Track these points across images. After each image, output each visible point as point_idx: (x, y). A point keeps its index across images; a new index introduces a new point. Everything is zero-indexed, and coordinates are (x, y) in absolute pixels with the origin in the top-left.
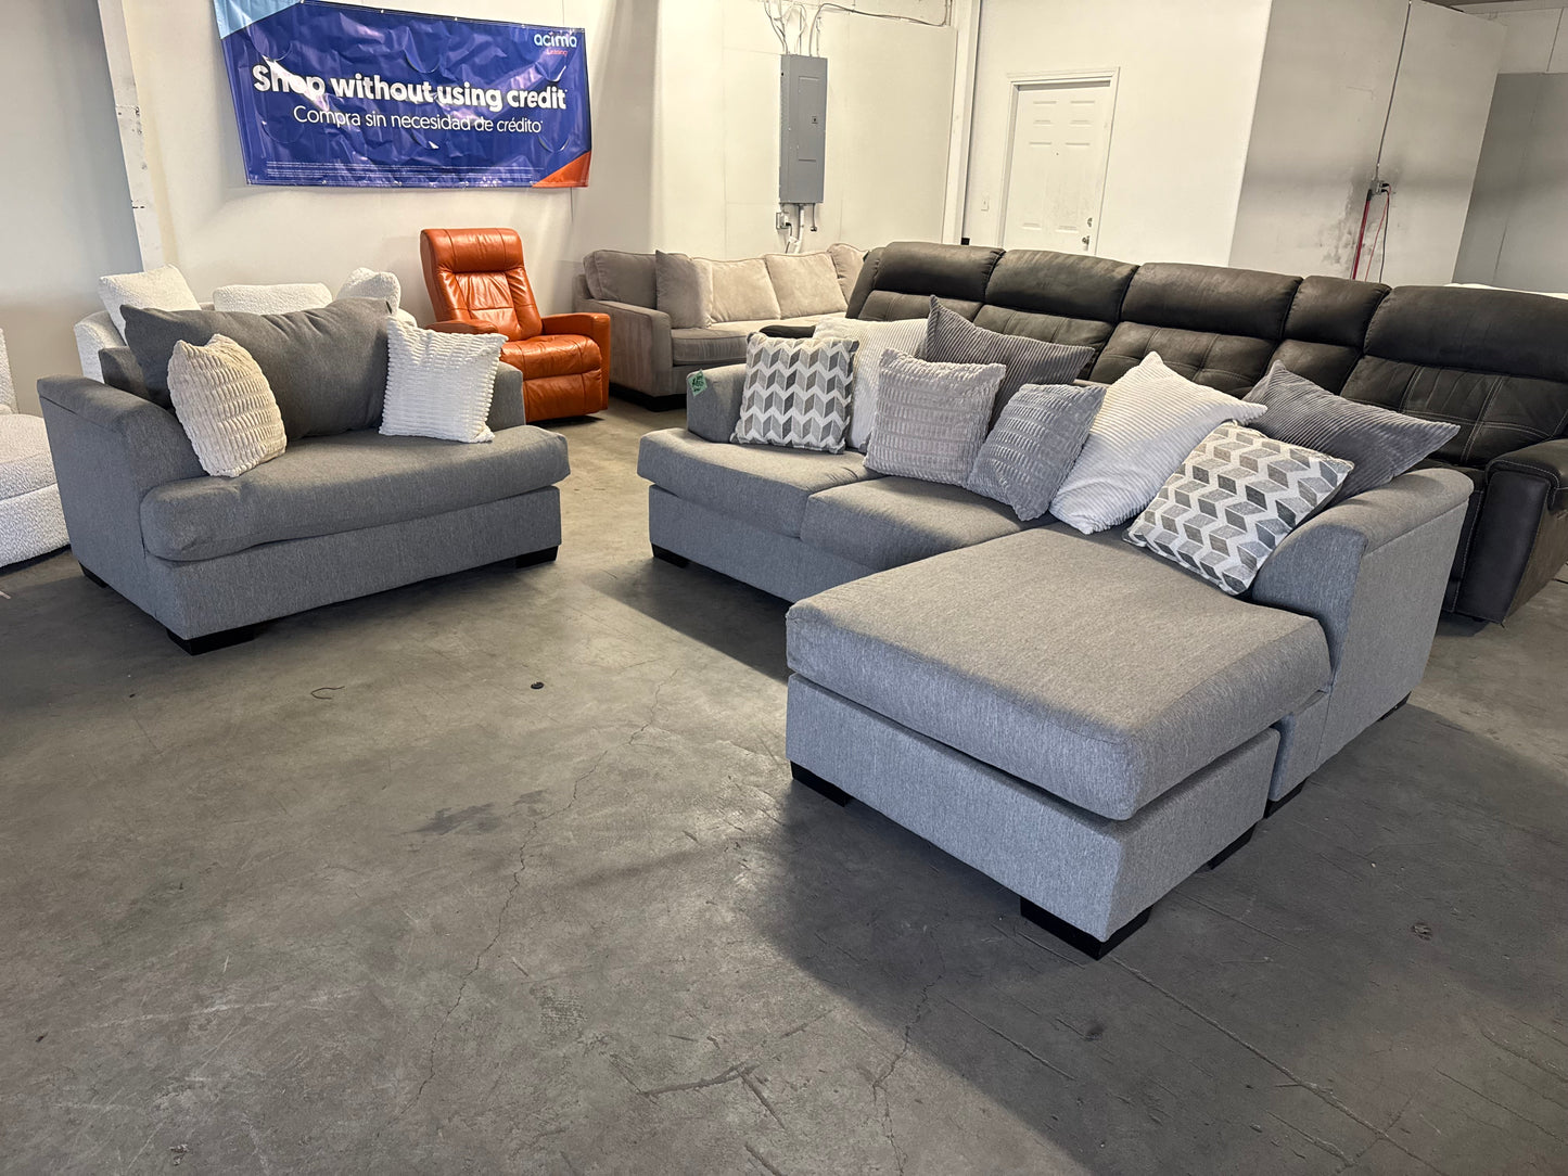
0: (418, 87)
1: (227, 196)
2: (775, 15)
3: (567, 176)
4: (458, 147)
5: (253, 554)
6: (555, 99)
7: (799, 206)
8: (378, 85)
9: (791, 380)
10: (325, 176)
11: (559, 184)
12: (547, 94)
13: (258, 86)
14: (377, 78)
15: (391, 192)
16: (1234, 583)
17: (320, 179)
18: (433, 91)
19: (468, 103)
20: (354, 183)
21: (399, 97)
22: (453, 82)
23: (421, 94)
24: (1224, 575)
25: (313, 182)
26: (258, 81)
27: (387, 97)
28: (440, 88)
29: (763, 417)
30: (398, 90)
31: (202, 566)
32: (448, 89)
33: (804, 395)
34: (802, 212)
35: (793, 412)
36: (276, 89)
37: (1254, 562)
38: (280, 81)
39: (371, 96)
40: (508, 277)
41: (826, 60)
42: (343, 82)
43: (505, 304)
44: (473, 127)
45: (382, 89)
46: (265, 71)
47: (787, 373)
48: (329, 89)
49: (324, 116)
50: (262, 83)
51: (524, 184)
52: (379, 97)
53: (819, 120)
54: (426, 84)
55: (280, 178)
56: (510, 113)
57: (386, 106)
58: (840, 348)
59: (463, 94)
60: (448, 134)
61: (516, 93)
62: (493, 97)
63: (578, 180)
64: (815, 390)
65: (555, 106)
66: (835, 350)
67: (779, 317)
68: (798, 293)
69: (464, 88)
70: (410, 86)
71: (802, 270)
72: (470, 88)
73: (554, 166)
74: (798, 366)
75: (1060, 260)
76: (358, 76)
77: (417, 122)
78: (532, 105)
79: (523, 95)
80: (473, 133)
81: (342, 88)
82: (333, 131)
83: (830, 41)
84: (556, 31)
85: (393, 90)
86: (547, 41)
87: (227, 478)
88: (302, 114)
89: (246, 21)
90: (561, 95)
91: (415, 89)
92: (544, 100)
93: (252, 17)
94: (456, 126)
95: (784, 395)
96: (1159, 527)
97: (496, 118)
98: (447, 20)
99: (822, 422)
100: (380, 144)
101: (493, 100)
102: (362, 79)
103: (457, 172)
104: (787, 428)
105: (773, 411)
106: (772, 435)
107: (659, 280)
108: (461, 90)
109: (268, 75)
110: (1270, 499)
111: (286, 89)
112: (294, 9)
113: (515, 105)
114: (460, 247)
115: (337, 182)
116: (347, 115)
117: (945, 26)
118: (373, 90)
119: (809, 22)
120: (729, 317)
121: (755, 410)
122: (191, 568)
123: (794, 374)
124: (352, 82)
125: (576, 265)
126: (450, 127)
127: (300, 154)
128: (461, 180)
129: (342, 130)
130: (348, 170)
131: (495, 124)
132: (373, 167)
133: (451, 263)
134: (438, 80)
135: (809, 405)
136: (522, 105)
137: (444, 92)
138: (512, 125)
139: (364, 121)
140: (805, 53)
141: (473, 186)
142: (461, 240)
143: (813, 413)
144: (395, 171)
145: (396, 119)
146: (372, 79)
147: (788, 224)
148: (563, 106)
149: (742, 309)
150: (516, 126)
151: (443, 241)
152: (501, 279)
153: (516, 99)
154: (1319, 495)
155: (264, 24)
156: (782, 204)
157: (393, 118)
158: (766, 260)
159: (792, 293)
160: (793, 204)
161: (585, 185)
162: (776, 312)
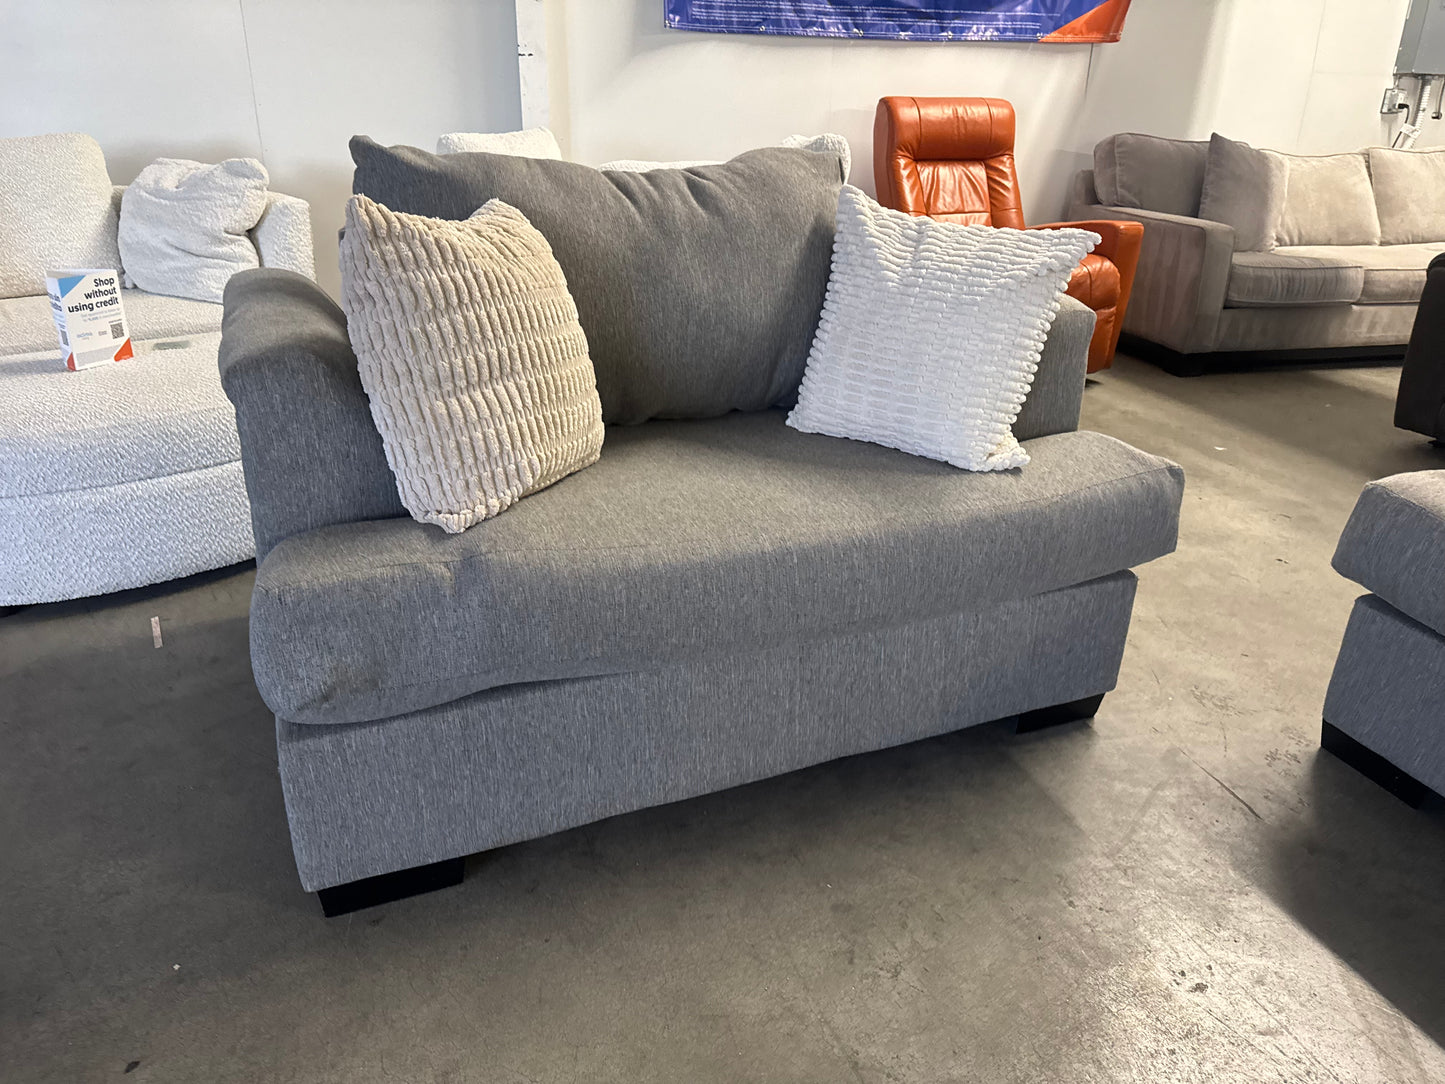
1: (640, 44)
3: (1091, 27)
5: (473, 711)
7: (1423, 79)
10: (765, 20)
11: (1077, 39)
15: (846, 46)
17: (758, 24)
20: (800, 30)
25: (748, 29)
31: (353, 738)
34: (1428, 89)
40: (988, 167)
43: (978, 206)
51: (1027, 38)
55: (708, 22)
63: (1107, 32)
67: (1377, 242)
68: (1413, 207)
71: (1424, 174)
73: (1074, 11)
103: (940, 17)
107: (1210, 178)
114: (930, 123)
115: (780, 29)
120: (1300, 239)
122: (326, 742)
125: (1079, 156)
128: (943, 29)
130: (796, 11)
132: (830, 8)
133: (915, 145)
141: (958, 37)
142: (934, 113)
144: (857, 15)
147: (1402, 106)
149: (1323, 228)
151: (907, 114)
152: (979, 172)
156: (1398, 76)
158: (1367, 157)
159: (1404, 207)
160: (1416, 76)
161: (1115, 40)
162: (1374, 235)
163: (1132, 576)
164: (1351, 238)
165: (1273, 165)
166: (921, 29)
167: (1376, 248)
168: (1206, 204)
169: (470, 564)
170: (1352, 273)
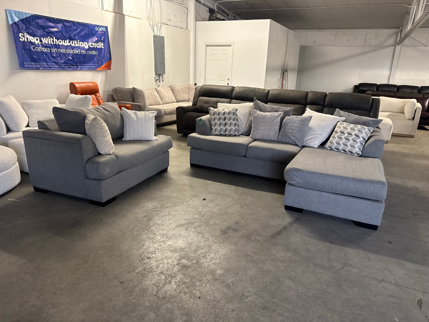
0: (66, 41)
1: (12, 72)
2: (151, 25)
3: (105, 67)
4: (77, 58)
6: (101, 45)
7: (160, 75)
8: (55, 40)
9: (225, 119)
10: (41, 67)
11: (103, 69)
12: (99, 44)
13: (21, 39)
14: (54, 38)
15: (59, 71)
16: (358, 154)
17: (39, 68)
18: (69, 42)
19: (79, 46)
20: (49, 69)
21: (61, 44)
22: (75, 40)
23: (67, 43)
24: (356, 153)
25: (37, 69)
26: (20, 38)
27: (57, 44)
28: (71, 41)
29: (219, 128)
30: (60, 42)
32: (74, 42)
33: (229, 122)
34: (161, 76)
35: (227, 126)
36: (26, 40)
37: (360, 149)
38: (27, 38)
39: (52, 43)
40: (95, 95)
41: (164, 37)
42: (45, 39)
43: (96, 103)
44: (81, 53)
45: (56, 41)
46: (23, 35)
47: (223, 117)
48: (41, 41)
49: (40, 49)
50: (22, 39)
51: (94, 69)
52: (55, 43)
53: (163, 53)
54: (68, 40)
55: (28, 67)
56: (90, 49)
57: (57, 46)
58: (234, 110)
59: (77, 43)
60: (74, 55)
61: (91, 43)
62: (85, 44)
63: (108, 68)
64: (231, 121)
65: (101, 47)
66: (234, 111)
67: (161, 104)
68: (165, 98)
69: (78, 41)
70: (63, 41)
71: (165, 92)
72: (79, 42)
73: (102, 64)
74: (225, 115)
75: (250, 89)
76: (49, 37)
77: (66, 51)
78: (95, 47)
79: (93, 44)
80: (80, 54)
81: (45, 41)
82: (43, 53)
83: (164, 32)
84: (100, 26)
85: (59, 42)
86: (99, 29)
87: (109, 154)
88: (34, 48)
89: (16, 20)
90: (102, 44)
91: (64, 42)
92: (98, 46)
93: (18, 19)
94: (76, 52)
95: (224, 123)
96: (335, 145)
97: (87, 50)
98: (73, 22)
99: (234, 128)
100: (56, 57)
101: (86, 45)
102: (50, 38)
103: (77, 66)
104: (226, 131)
105: (222, 127)
106: (222, 133)
107: (134, 95)
108: (77, 42)
109: (24, 36)
110: (360, 136)
111: (29, 41)
112: (31, 17)
113: (91, 47)
115: (45, 69)
116: (46, 49)
117: (187, 30)
118: (53, 41)
119: (159, 27)
121: (216, 127)
123: (225, 117)
124: (47, 39)
126: (75, 53)
127: (33, 60)
128: (78, 68)
129: (45, 53)
130: (47, 65)
131: (86, 52)
132: (54, 64)
133: (81, 92)
134: (71, 39)
135: (231, 124)
136: (93, 47)
137: (72, 43)
138: (90, 52)
139: (51, 50)
140: (159, 35)
141: (81, 69)
142: (83, 85)
143: (232, 127)
144: (60, 65)
145: (60, 50)
146: (53, 38)
147: (158, 80)
148: (103, 47)
149: (153, 103)
150: (91, 53)
151: (77, 85)
153: (92, 45)
154: (369, 135)
155: (22, 20)
156: (156, 74)
157: (59, 50)
158: (156, 89)
159: (164, 98)
160: (158, 74)
161: (110, 69)
162: (160, 103)
163: (169, 151)
164: (158, 104)
165: (144, 92)
166: (74, 68)
167: (162, 105)
168: (135, 100)
169: (117, 156)
170: (162, 110)
